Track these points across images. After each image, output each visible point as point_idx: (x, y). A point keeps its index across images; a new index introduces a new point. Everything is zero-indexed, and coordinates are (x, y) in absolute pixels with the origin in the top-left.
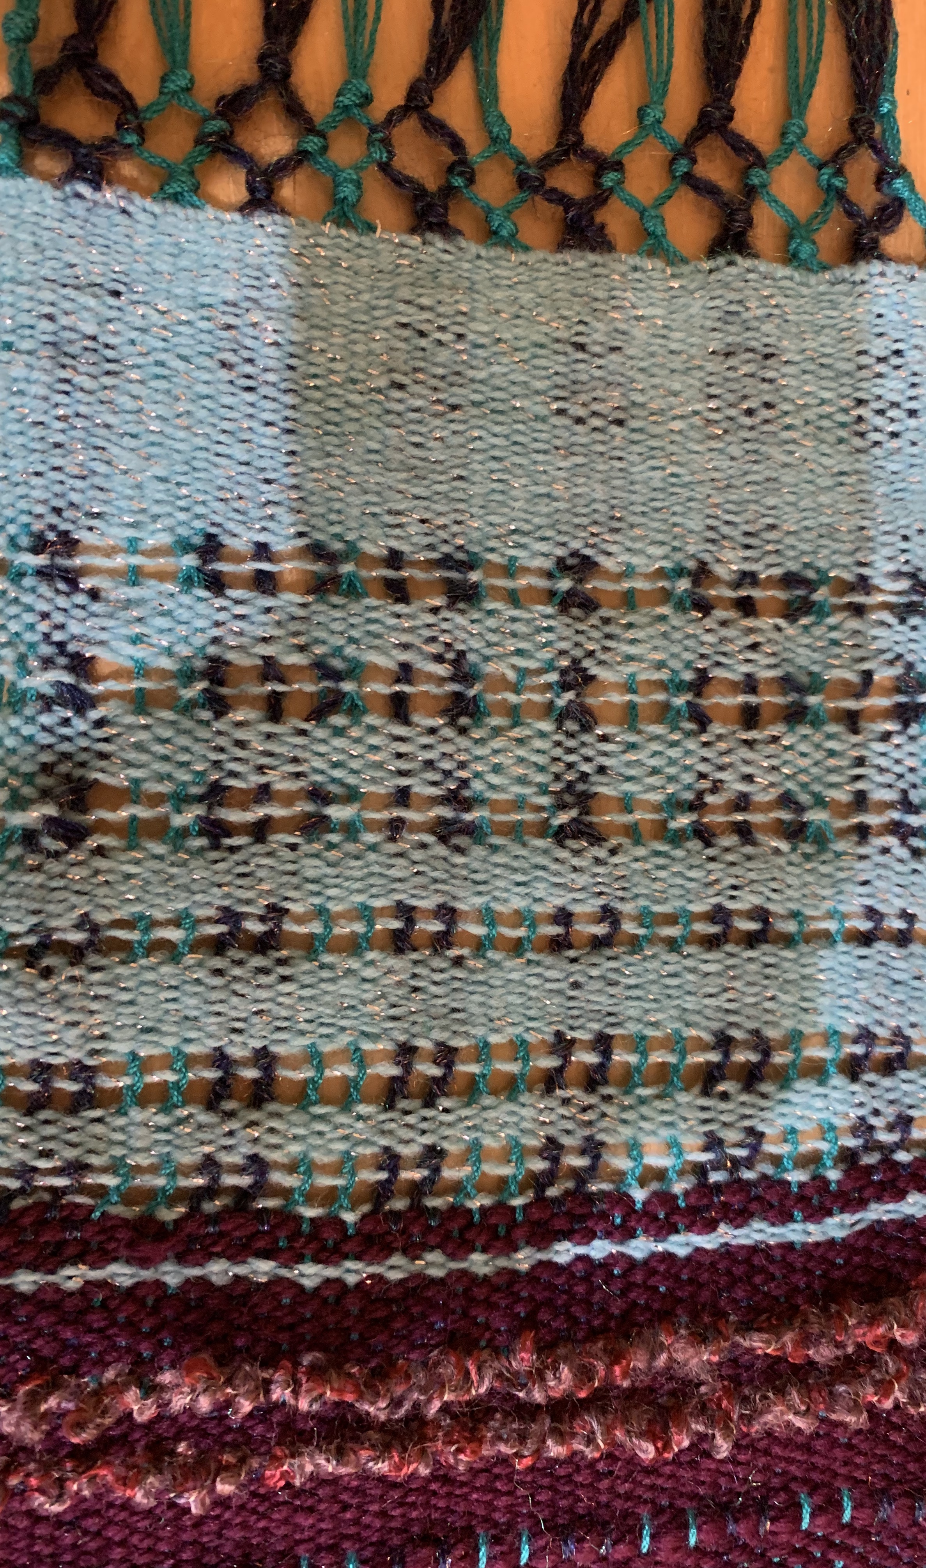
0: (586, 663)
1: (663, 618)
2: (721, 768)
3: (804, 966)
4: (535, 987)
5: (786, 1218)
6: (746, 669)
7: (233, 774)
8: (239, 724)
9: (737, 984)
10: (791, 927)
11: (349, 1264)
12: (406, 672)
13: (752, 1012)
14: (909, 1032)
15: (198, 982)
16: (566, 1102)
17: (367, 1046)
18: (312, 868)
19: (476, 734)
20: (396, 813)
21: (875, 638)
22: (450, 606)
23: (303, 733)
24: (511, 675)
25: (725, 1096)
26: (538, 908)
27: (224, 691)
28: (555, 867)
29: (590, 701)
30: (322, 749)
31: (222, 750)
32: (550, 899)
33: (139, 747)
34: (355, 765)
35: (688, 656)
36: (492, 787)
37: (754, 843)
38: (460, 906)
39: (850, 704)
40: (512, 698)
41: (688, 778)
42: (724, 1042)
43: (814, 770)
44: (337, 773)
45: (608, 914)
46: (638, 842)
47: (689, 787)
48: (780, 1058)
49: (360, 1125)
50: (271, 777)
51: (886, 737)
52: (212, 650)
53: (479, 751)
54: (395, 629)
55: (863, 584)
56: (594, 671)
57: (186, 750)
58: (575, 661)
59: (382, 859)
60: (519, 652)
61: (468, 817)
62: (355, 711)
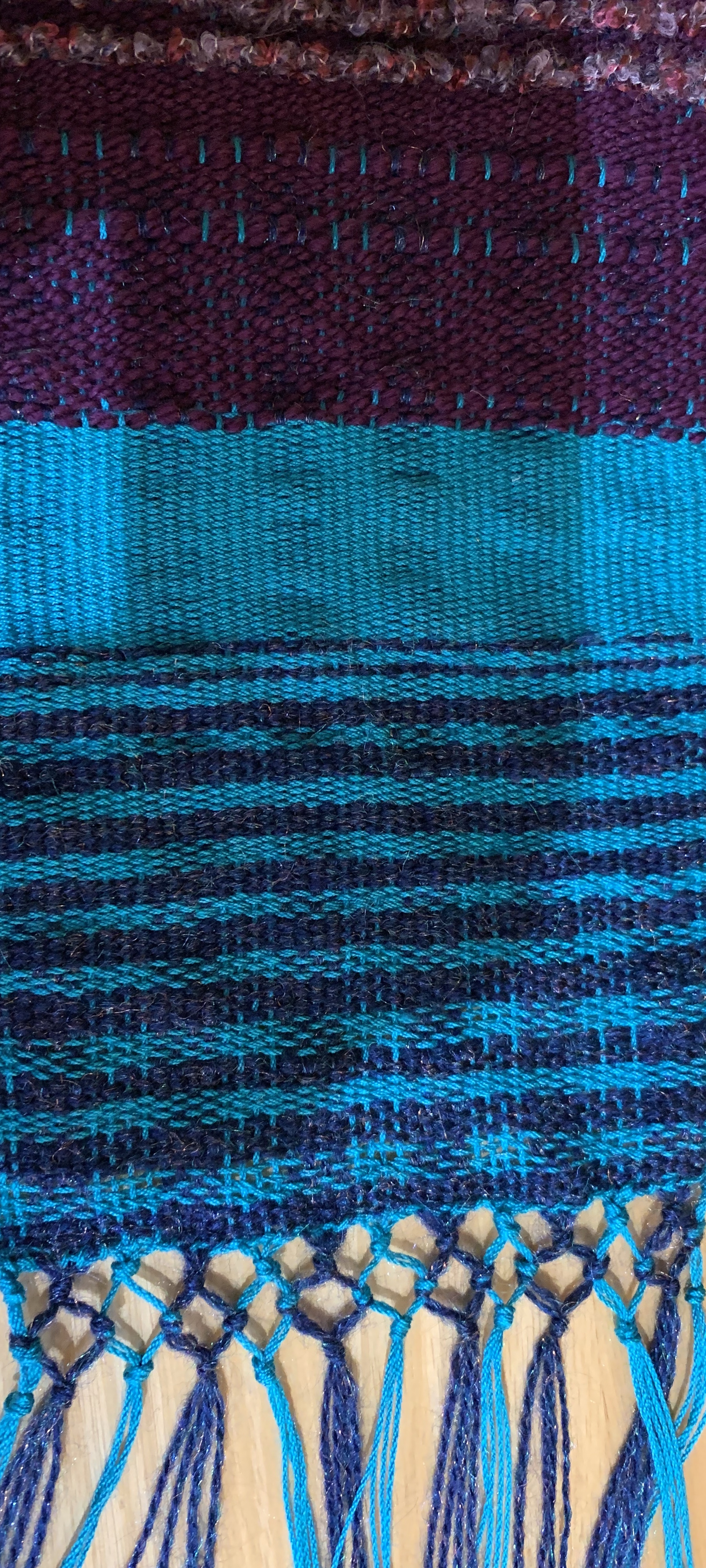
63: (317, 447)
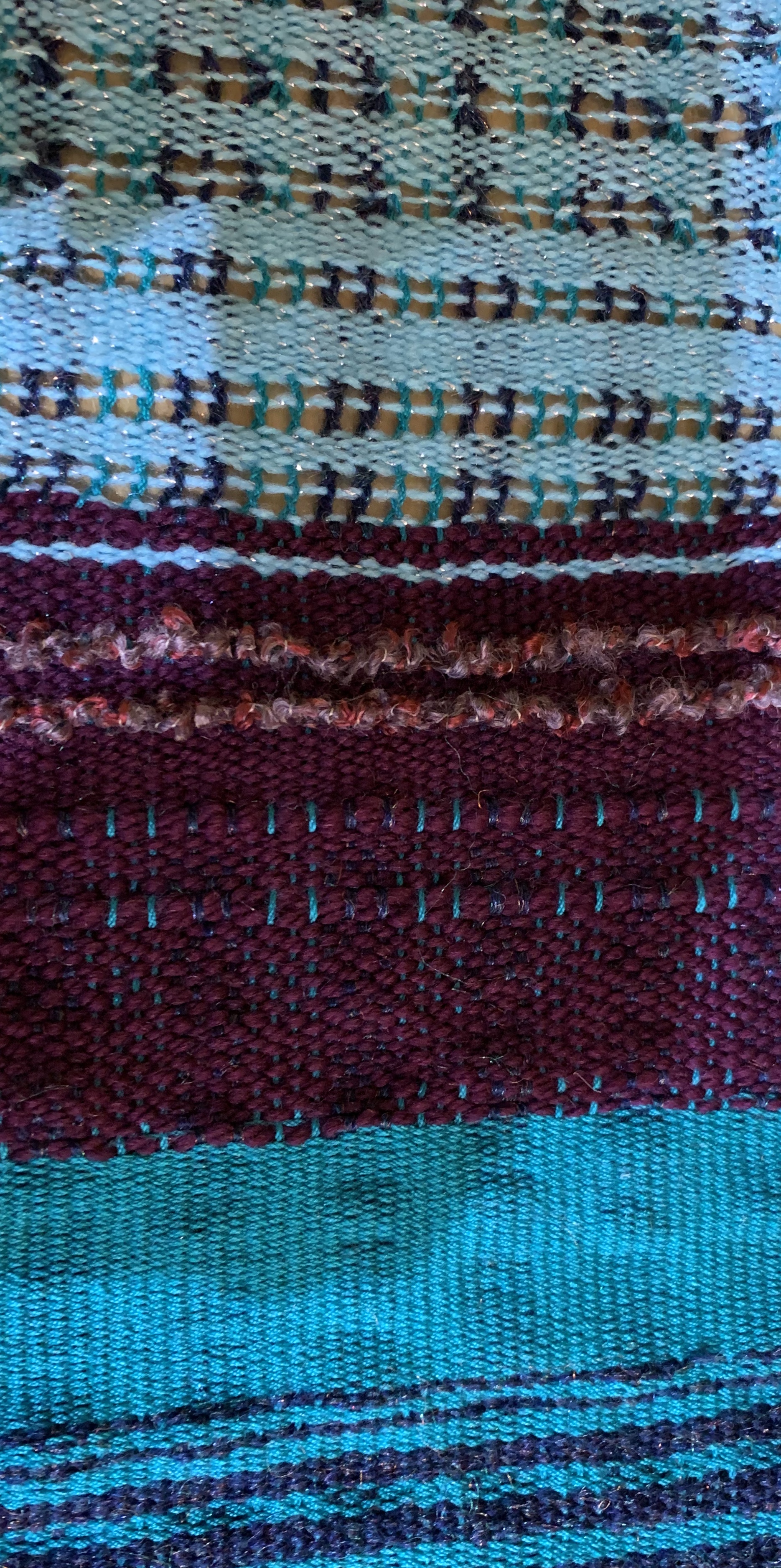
0: (478, 70)
1: (543, 41)
2: (598, 170)
3: (676, 341)
4: (446, 345)
5: (671, 552)
6: (615, 86)
7: (181, 141)
8: (184, 101)
9: (619, 352)
10: (664, 308)
11: (298, 559)
12: (323, 70)
13: (634, 376)
14: (769, 404)
15: (158, 311)
16: (476, 443)
17: (305, 380)
18: (252, 226)
19: (387, 124)
20: (319, 188)
21: (724, 71)
22: (359, 16)
23: (239, 112)
24: (414, 80)
25: (612, 445)
26: (446, 277)
27: (171, 76)
28: (459, 240)
29: (483, 108)
30: (255, 126)
31: (171, 120)
32: (456, 268)
33: (103, 115)
34: (284, 144)
35: (566, 73)
36: (401, 171)
37: (629, 236)
38: (380, 270)
39: (704, 126)
40: (415, 99)
41: (570, 177)
42: (611, 400)
43: (678, 180)
44: (268, 149)
45: (507, 286)
46: (529, 227)
47: (571, 185)
48: (659, 418)
49: (301, 445)
50: (211, 145)
51: (739, 154)
52: (160, 40)
53: (389, 137)
54: (312, 30)
55: (711, 23)
56: (485, 79)
57: (141, 118)
58: (469, 68)
59: (311, 225)
60: (419, 59)
61: (382, 194)
62: (282, 98)
63: (393, 1152)
